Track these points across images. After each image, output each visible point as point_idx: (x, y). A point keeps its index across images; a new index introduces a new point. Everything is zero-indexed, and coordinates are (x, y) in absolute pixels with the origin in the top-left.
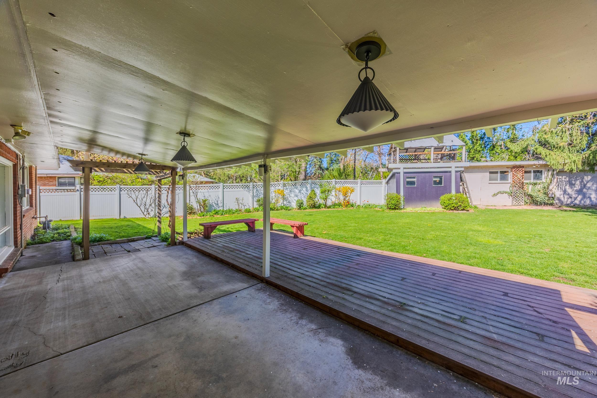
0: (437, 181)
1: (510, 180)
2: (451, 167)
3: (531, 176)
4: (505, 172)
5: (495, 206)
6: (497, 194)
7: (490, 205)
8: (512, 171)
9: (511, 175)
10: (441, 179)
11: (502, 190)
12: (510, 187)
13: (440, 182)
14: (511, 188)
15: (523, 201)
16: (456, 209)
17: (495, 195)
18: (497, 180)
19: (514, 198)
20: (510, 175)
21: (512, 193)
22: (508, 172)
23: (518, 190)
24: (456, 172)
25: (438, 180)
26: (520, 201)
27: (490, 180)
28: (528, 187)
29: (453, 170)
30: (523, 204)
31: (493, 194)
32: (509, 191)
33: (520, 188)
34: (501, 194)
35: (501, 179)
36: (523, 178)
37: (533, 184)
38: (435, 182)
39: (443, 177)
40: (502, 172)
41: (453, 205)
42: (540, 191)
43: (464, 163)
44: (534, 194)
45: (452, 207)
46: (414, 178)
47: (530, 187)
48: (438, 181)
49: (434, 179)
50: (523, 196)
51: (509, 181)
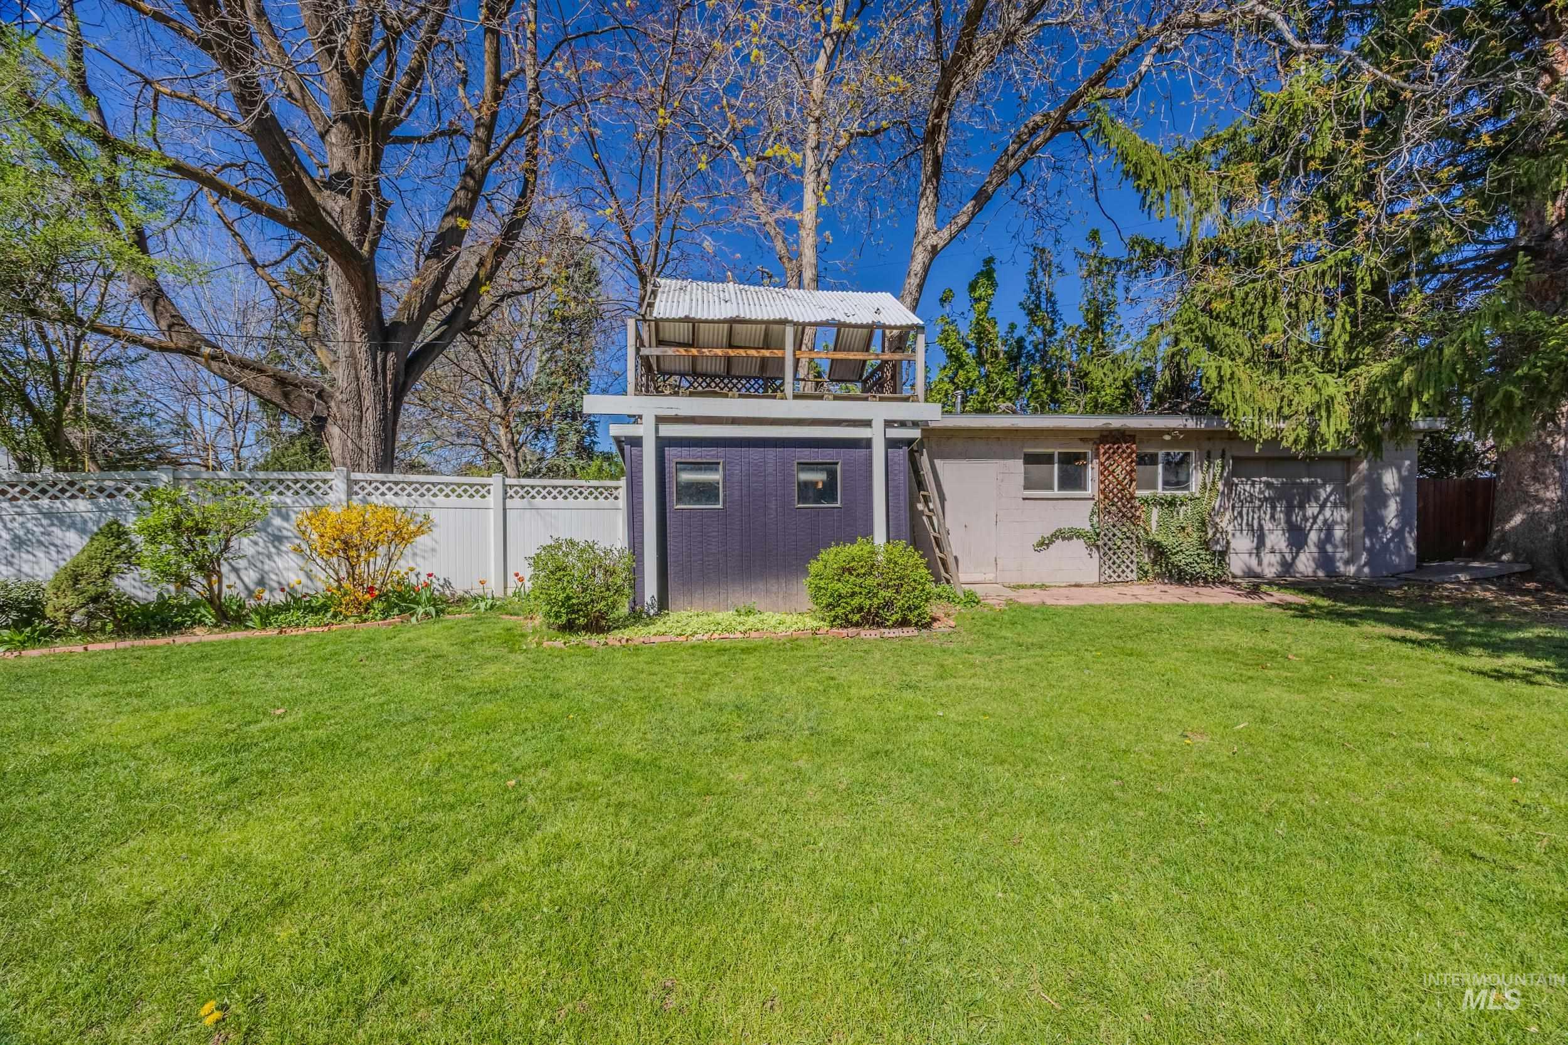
0: (816, 483)
1: (1092, 488)
2: (867, 423)
3: (1156, 473)
4: (1078, 457)
5: (1043, 587)
6: (1051, 542)
7: (1029, 583)
8: (1097, 456)
9: (1096, 470)
10: (832, 475)
11: (1065, 525)
12: (1093, 513)
13: (828, 492)
14: (1095, 519)
15: (1134, 567)
16: (872, 619)
17: (1044, 544)
18: (1052, 488)
19: (1105, 554)
20: (1092, 472)
21: (1098, 535)
22: (1084, 456)
23: (1119, 525)
24: (892, 444)
25: (819, 477)
26: (1123, 567)
27: (1026, 488)
28: (1149, 513)
29: (877, 435)
30: (1134, 576)
31: (1036, 539)
32: (1088, 528)
33: (1124, 515)
34: (1064, 539)
35: (1062, 487)
36: (1131, 481)
37: (1162, 505)
38: (805, 486)
39: (839, 468)
40: (1068, 460)
41: (855, 602)
42: (1183, 528)
43: (922, 404)
44: (1168, 541)
45: (852, 611)
46: (711, 466)
47: (1155, 512)
48: (820, 486)
49: (805, 476)
50: (1133, 547)
51: (1089, 493)
